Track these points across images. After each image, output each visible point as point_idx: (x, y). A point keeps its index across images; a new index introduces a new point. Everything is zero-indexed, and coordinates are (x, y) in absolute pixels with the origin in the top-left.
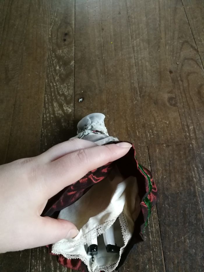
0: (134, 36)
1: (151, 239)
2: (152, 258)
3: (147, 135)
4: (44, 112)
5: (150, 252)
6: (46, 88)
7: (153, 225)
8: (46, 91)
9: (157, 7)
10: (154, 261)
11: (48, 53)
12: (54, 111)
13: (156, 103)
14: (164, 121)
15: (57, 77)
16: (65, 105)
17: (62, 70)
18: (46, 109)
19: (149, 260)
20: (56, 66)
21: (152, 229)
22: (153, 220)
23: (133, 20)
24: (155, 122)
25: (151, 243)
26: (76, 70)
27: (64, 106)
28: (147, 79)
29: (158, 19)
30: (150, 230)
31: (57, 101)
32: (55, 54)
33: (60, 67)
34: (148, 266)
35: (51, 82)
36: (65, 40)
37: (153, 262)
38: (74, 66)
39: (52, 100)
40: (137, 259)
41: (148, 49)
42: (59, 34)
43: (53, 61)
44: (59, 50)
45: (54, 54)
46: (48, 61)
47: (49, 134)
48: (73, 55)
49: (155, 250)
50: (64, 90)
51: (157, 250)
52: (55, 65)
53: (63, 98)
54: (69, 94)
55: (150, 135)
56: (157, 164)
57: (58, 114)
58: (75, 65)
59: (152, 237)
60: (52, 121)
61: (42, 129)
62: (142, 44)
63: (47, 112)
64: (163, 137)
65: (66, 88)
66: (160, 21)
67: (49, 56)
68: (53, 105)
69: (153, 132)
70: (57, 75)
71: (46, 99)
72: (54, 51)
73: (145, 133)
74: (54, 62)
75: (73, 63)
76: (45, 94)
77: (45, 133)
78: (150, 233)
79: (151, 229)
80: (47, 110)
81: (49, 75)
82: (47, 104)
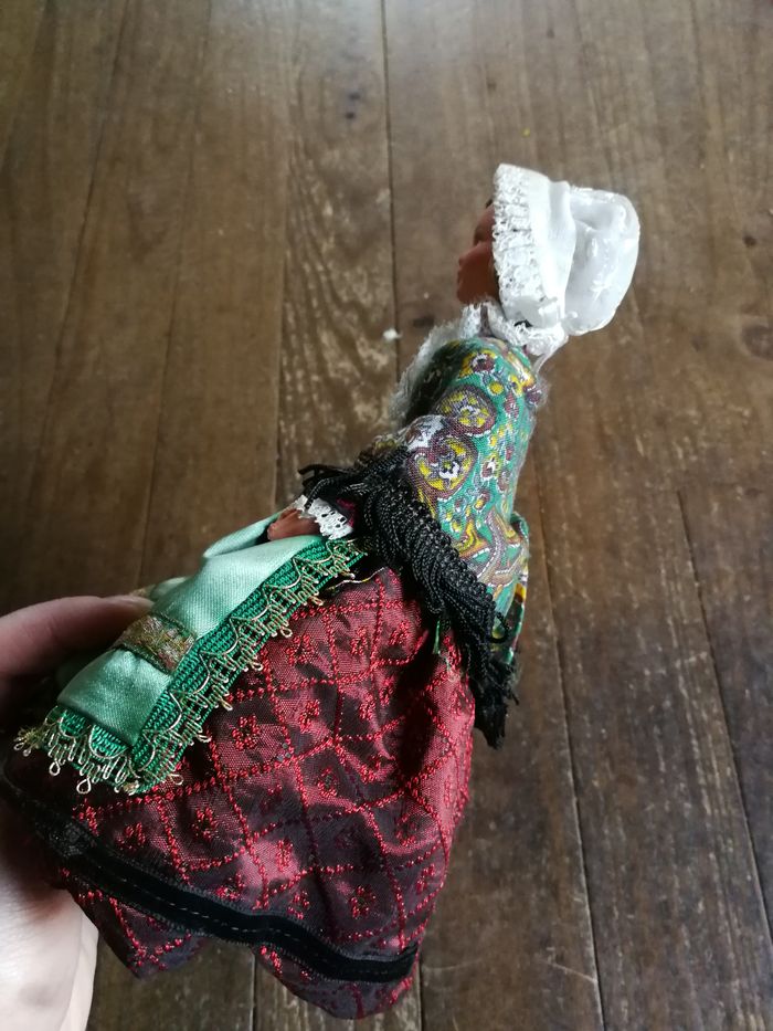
0: (609, 111)
1: (709, 811)
2: (716, 877)
3: (672, 454)
4: (285, 363)
5: (708, 858)
6: (286, 281)
7: (711, 765)
8: (287, 290)
9: (688, 19)
10: (724, 890)
11: (291, 160)
12: (320, 359)
13: (700, 343)
14: (732, 407)
15: (328, 242)
16: (362, 339)
17: (347, 220)
18: (291, 355)
19: (706, 884)
20: (322, 206)
21: (710, 776)
22: (711, 745)
23: (602, 58)
24: (700, 408)
25: (708, 825)
26: (400, 221)
27: (358, 344)
28: (663, 261)
29: (692, 59)
30: (702, 781)
31: (332, 326)
32: (317, 164)
33: (336, 209)
34: (705, 905)
35: (306, 258)
36: (350, 116)
37: (720, 892)
38: (388, 206)
39: (313, 321)
40: (660, 881)
41: (661, 160)
42: (327, 93)
43: (309, 185)
44: (331, 148)
45: (311, 162)
46: (290, 187)
47: (309, 442)
48: (384, 167)
49: (726, 849)
50: (355, 290)
51: (731, 850)
52: (316, 200)
53: (355, 318)
54: (375, 304)
55: (686, 455)
56: (715, 554)
57: (336, 371)
58: (395, 204)
59: (711, 804)
60: (315, 397)
61: (282, 423)
62: (638, 142)
63: (295, 364)
64: (731, 461)
65: (365, 281)
66: (700, 70)
67: (292, 169)
68: (315, 341)
69: (694, 444)
70: (326, 235)
71: (291, 319)
72: (311, 152)
73: (668, 445)
74: (314, 190)
75: (384, 196)
76: (285, 301)
77: (292, 436)
78: (704, 791)
79: (706, 777)
80: (297, 358)
81: (298, 237)
82: (293, 338)
